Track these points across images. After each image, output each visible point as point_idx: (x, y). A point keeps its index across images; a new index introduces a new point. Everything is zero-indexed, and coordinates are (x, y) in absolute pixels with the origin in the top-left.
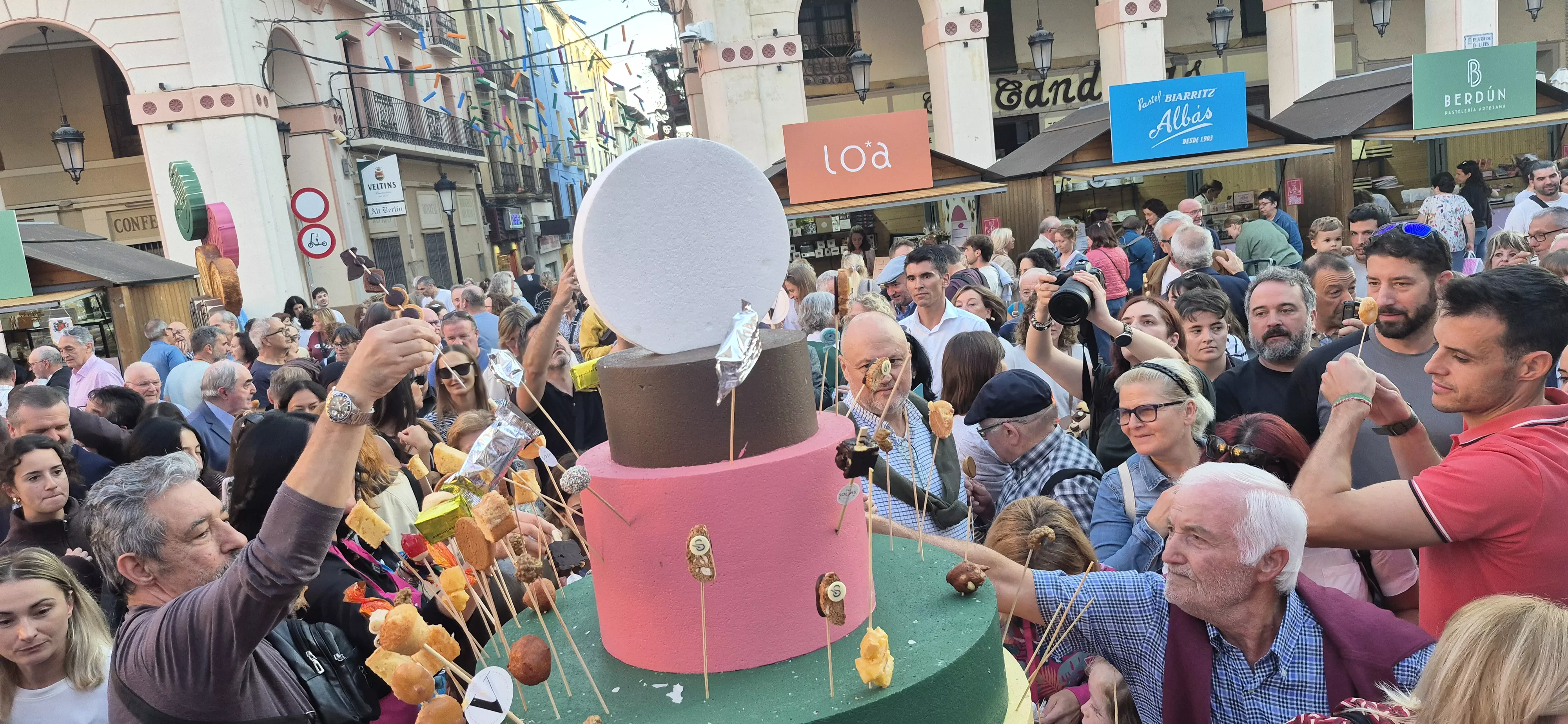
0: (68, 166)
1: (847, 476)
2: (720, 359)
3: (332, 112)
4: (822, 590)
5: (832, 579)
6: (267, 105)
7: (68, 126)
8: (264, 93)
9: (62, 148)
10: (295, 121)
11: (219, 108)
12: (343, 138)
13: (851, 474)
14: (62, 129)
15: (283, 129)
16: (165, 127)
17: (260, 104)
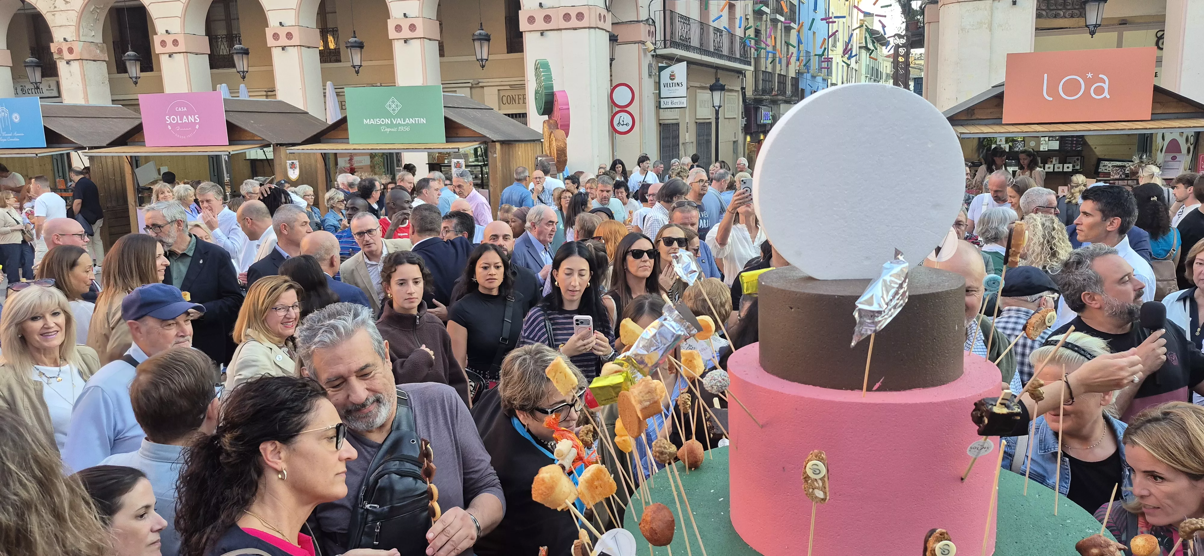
0: (479, 57)
1: (981, 433)
2: (860, 306)
3: (648, 28)
4: (930, 545)
5: (942, 537)
6: (605, 21)
7: (482, 30)
8: (604, 12)
9: (477, 44)
10: (623, 34)
11: (573, 22)
12: (652, 47)
13: (985, 432)
14: (479, 32)
15: (613, 39)
16: (539, 34)
17: (600, 20)
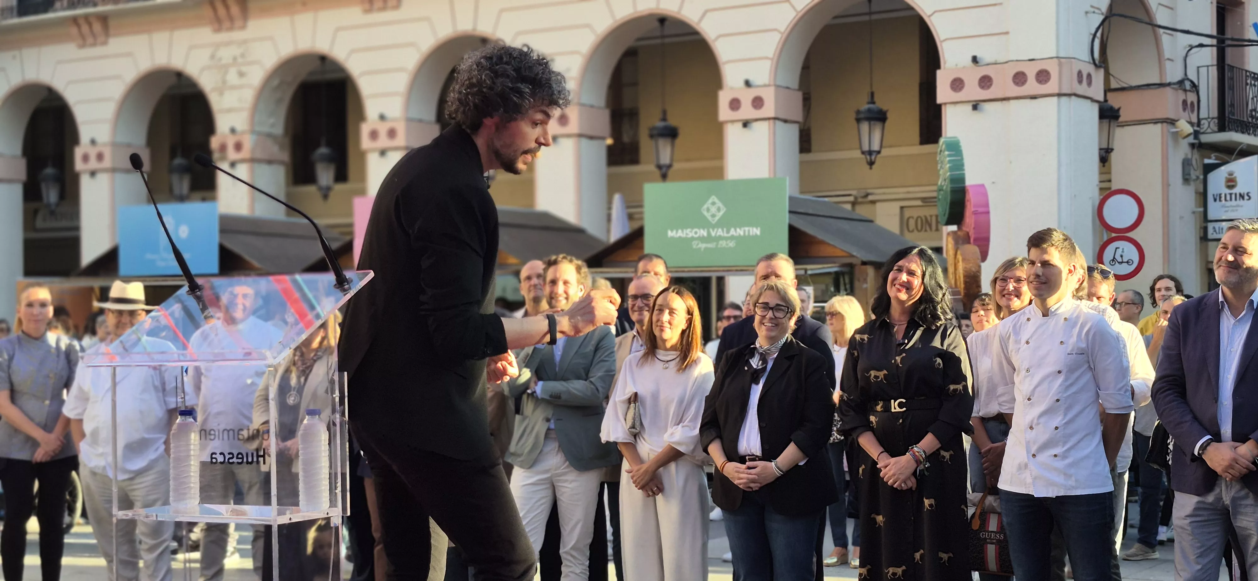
0: (866, 148)
3: (1181, 96)
6: (1090, 84)
7: (873, 103)
8: (1088, 68)
9: (865, 126)
10: (1128, 106)
11: (1032, 86)
12: (1189, 129)
14: (867, 106)
15: (1108, 115)
16: (969, 107)
